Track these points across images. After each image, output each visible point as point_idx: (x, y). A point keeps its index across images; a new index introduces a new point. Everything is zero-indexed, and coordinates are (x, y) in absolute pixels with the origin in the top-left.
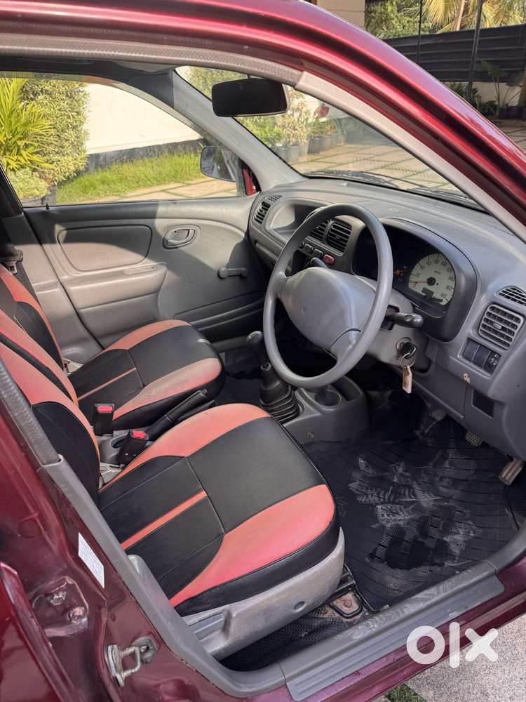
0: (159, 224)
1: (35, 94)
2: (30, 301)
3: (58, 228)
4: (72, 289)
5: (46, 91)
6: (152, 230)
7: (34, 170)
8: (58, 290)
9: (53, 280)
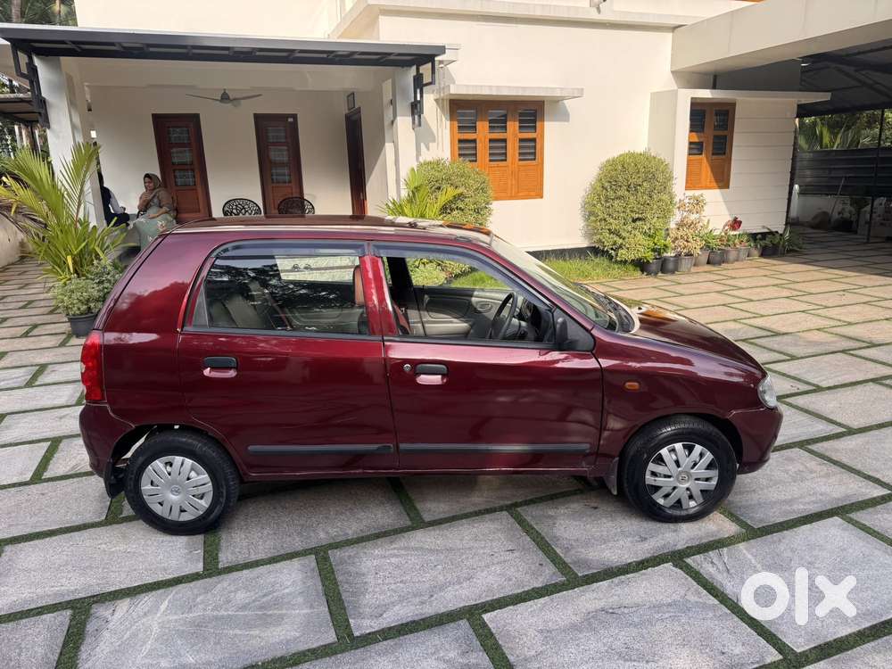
0: (473, 299)
1: (452, 210)
2: (407, 326)
3: (426, 296)
4: (426, 325)
5: (460, 208)
6: (470, 302)
7: (439, 265)
8: (420, 325)
9: (419, 320)
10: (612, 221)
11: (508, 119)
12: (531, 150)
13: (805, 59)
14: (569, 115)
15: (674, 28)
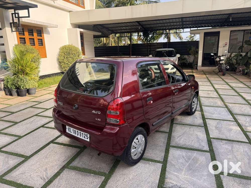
10: (70, 64)
11: (34, 32)
12: (41, 43)
13: (93, 25)
14: (49, 32)
15: (70, 12)
